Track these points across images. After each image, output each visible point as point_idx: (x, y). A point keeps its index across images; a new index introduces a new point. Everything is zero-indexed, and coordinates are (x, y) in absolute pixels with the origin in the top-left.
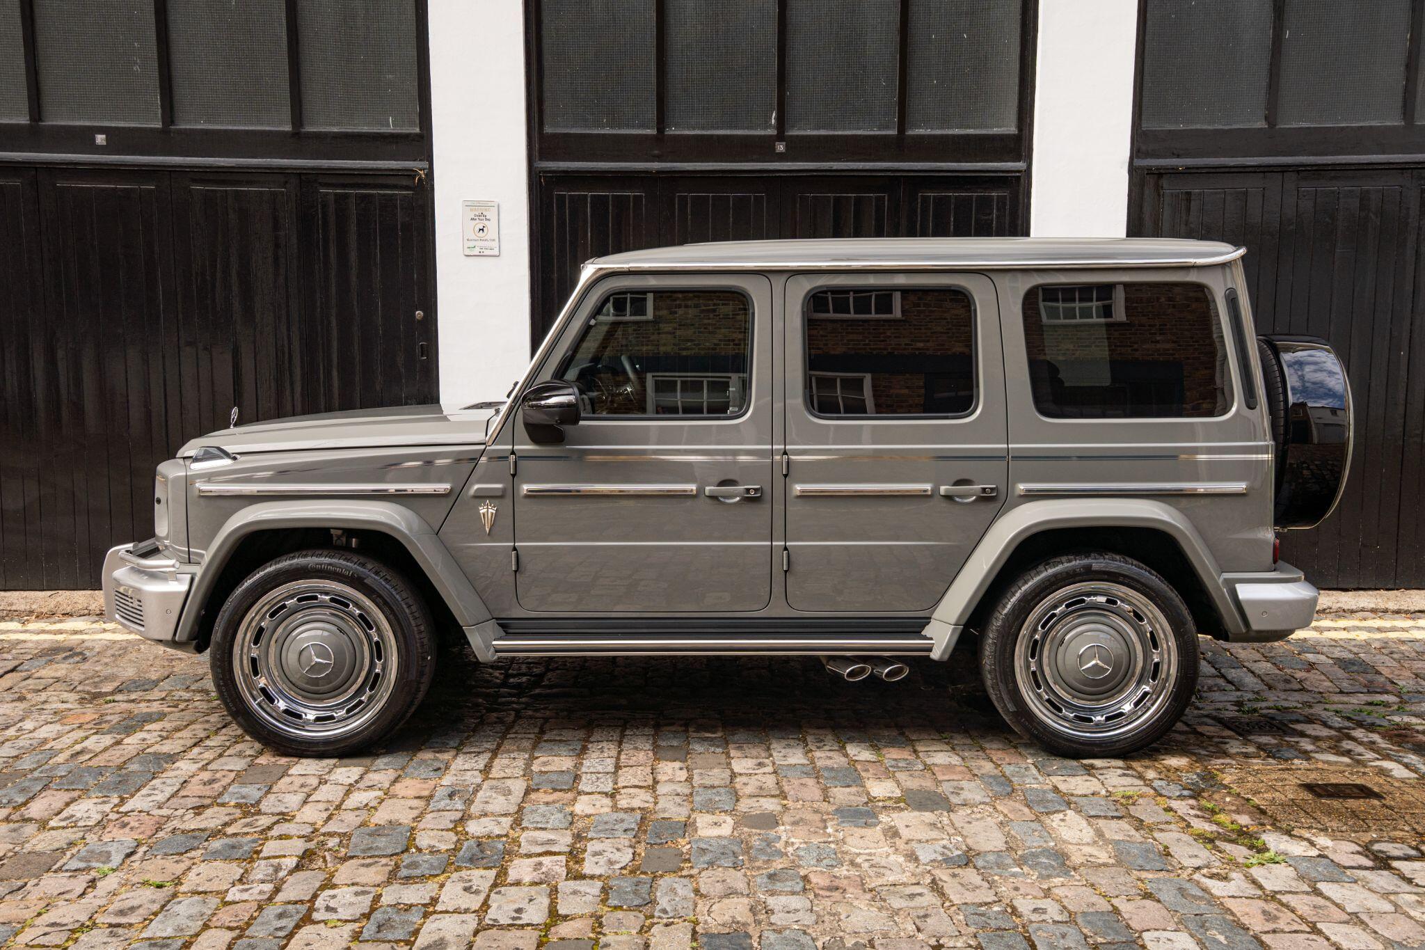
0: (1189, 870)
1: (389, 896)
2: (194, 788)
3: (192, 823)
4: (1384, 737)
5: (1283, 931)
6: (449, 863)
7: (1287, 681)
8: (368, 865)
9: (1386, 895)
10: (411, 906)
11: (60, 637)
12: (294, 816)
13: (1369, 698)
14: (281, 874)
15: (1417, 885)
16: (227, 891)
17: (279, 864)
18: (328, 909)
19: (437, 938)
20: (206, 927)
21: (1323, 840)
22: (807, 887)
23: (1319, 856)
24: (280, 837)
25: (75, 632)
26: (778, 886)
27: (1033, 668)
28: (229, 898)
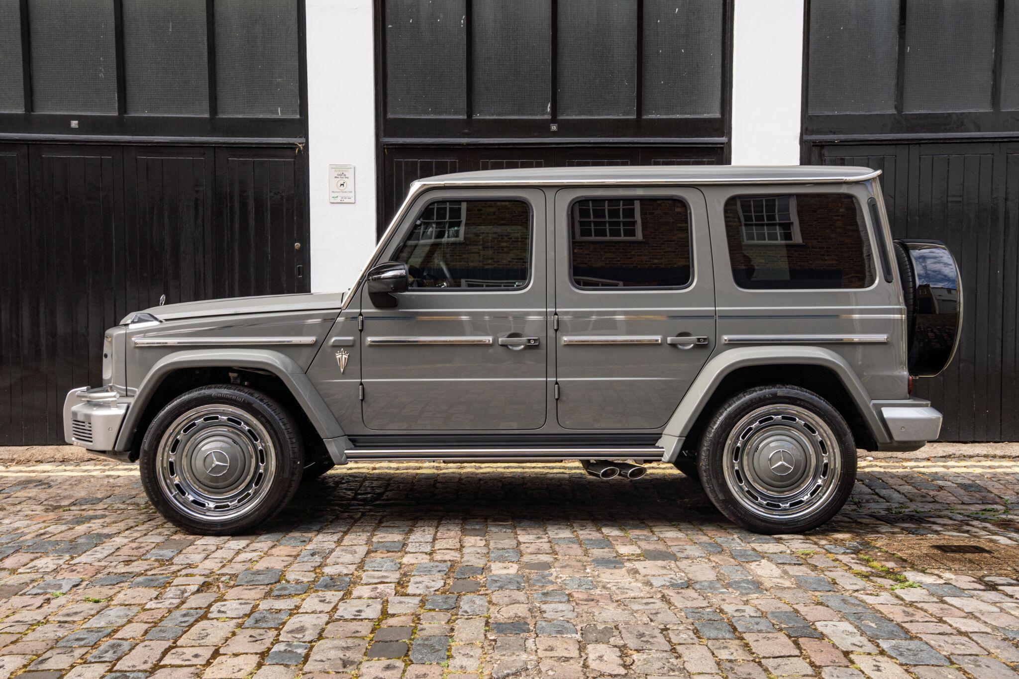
0: (851, 592)
1: (264, 605)
2: (125, 551)
3: (122, 569)
4: (993, 525)
5: (918, 621)
6: (308, 589)
7: (923, 496)
8: (250, 589)
9: (994, 603)
10: (280, 610)
11: (33, 475)
12: (197, 566)
13: (983, 507)
14: (186, 595)
15: (1017, 599)
16: (146, 603)
17: (185, 589)
18: (219, 611)
19: (298, 626)
20: (129, 622)
21: (948, 575)
22: (571, 599)
23: (945, 583)
24: (187, 575)
25: (45, 472)
26: (549, 599)
27: (736, 468)
28: (147, 607)
